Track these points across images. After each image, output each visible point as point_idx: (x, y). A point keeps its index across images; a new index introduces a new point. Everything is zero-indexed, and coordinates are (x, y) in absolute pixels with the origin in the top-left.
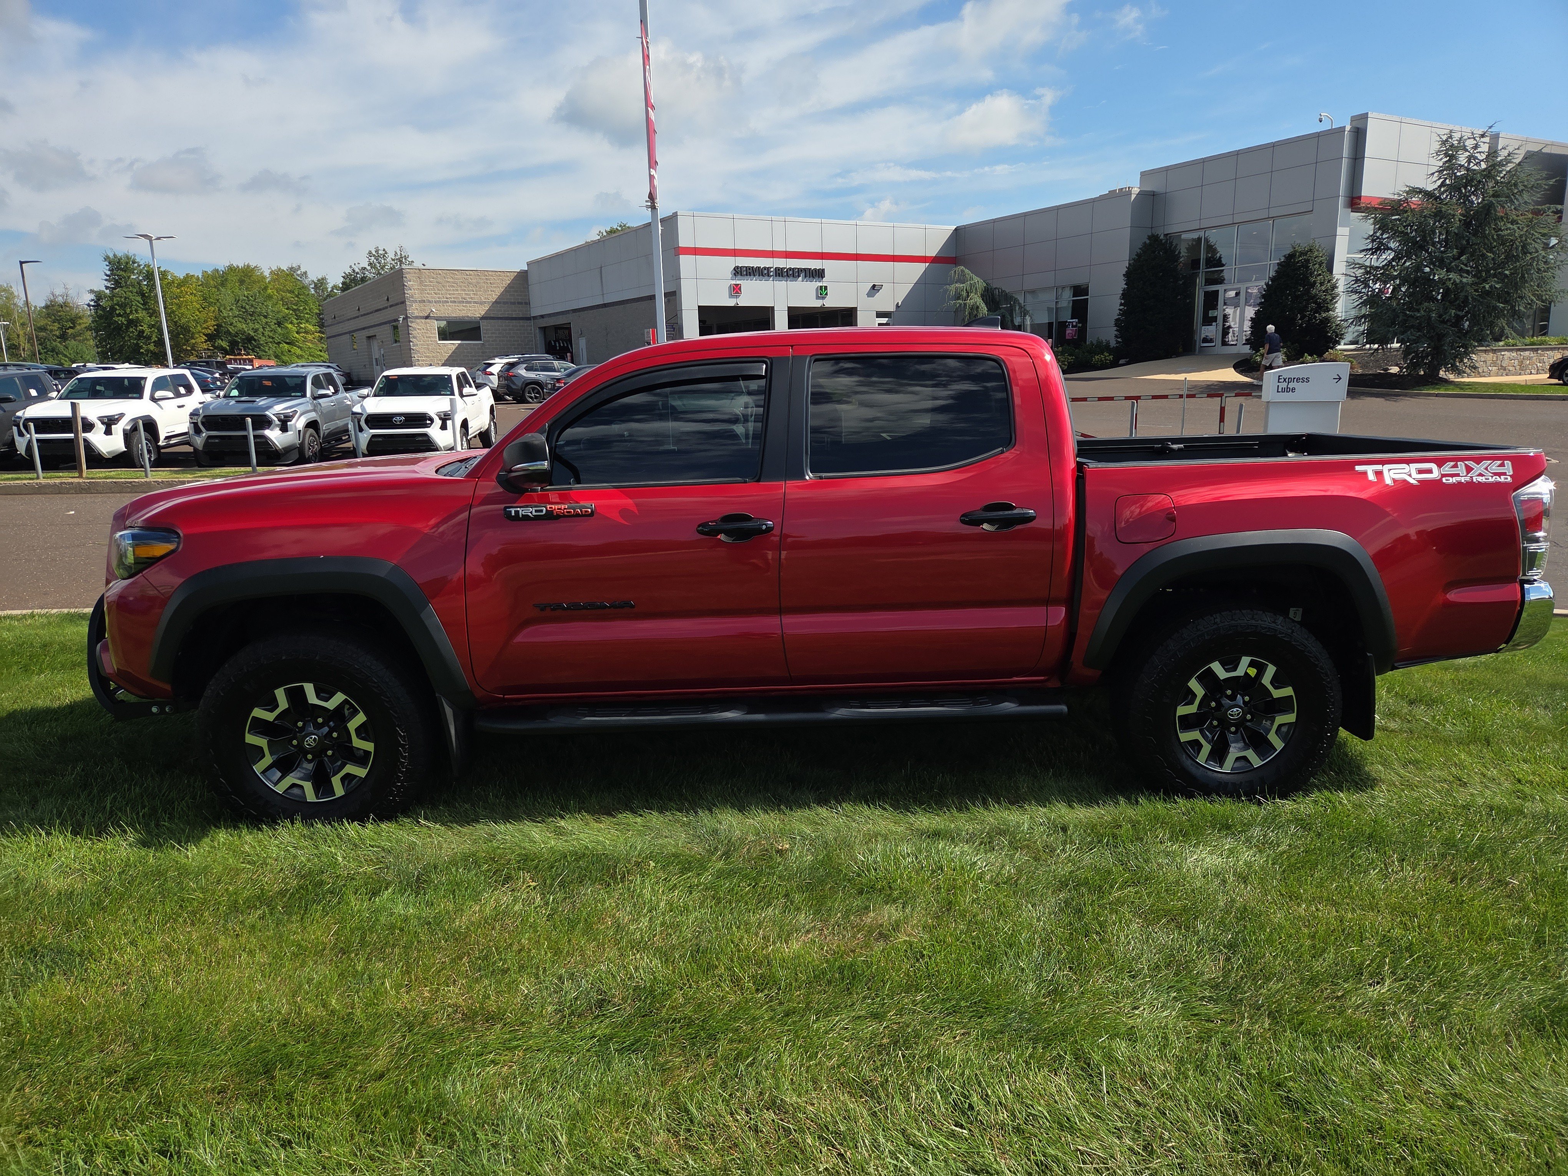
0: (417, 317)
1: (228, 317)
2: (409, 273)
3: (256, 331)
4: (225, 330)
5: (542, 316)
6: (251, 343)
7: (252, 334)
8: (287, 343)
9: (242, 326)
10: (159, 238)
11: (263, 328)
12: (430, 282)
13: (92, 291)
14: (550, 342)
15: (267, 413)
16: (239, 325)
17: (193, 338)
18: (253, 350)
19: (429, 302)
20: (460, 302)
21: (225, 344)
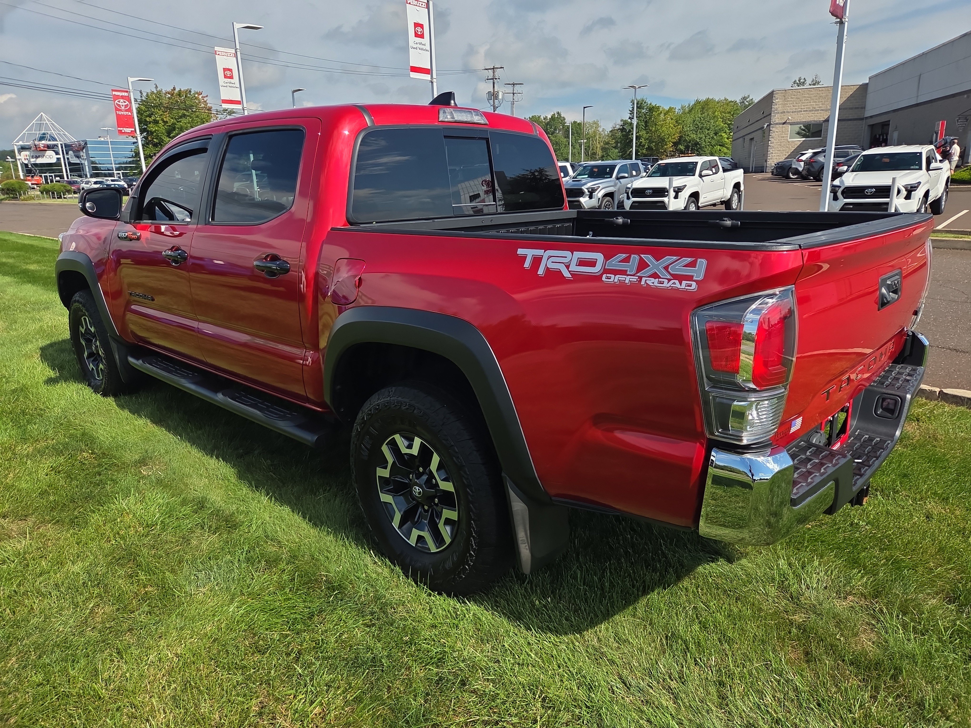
0: (777, 124)
1: (687, 131)
2: (778, 93)
3: (700, 138)
4: (683, 139)
5: (871, 117)
6: (697, 146)
7: (698, 140)
8: (720, 145)
9: (693, 136)
10: (639, 87)
11: (705, 137)
12: (792, 98)
13: (622, 120)
14: (876, 135)
15: (583, 187)
16: (692, 136)
17: (666, 145)
18: (697, 150)
19: (788, 112)
20: (810, 111)
21: (682, 147)
